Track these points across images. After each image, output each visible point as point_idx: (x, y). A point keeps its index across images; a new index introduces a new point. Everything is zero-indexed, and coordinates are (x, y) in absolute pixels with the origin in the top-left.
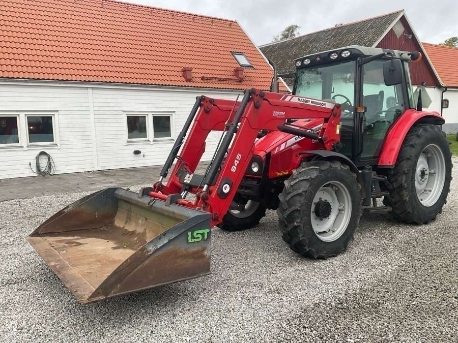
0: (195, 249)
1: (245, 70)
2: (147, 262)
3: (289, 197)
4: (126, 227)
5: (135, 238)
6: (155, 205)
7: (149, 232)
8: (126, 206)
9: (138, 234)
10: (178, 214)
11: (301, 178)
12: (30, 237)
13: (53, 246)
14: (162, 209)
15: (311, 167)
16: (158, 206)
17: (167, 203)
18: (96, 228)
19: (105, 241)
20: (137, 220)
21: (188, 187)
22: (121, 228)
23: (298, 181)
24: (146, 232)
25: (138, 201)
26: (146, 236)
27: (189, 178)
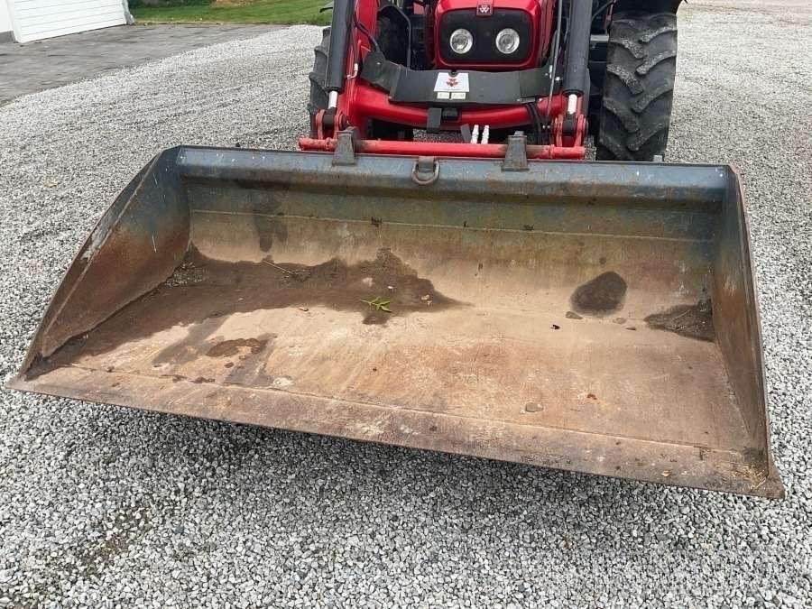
3: (646, 102)
4: (279, 258)
5: (365, 281)
6: (451, 176)
7: (410, 254)
8: (243, 199)
9: (363, 269)
10: (591, 186)
11: (661, 57)
12: (27, 380)
13: (200, 381)
14: (500, 183)
15: (664, 30)
16: (466, 178)
17: (516, 163)
18: (162, 285)
19: (290, 311)
20: (322, 231)
21: (454, 113)
22: (258, 266)
23: (654, 63)
24: (391, 255)
25: (347, 177)
26: (406, 267)
27: (451, 86)
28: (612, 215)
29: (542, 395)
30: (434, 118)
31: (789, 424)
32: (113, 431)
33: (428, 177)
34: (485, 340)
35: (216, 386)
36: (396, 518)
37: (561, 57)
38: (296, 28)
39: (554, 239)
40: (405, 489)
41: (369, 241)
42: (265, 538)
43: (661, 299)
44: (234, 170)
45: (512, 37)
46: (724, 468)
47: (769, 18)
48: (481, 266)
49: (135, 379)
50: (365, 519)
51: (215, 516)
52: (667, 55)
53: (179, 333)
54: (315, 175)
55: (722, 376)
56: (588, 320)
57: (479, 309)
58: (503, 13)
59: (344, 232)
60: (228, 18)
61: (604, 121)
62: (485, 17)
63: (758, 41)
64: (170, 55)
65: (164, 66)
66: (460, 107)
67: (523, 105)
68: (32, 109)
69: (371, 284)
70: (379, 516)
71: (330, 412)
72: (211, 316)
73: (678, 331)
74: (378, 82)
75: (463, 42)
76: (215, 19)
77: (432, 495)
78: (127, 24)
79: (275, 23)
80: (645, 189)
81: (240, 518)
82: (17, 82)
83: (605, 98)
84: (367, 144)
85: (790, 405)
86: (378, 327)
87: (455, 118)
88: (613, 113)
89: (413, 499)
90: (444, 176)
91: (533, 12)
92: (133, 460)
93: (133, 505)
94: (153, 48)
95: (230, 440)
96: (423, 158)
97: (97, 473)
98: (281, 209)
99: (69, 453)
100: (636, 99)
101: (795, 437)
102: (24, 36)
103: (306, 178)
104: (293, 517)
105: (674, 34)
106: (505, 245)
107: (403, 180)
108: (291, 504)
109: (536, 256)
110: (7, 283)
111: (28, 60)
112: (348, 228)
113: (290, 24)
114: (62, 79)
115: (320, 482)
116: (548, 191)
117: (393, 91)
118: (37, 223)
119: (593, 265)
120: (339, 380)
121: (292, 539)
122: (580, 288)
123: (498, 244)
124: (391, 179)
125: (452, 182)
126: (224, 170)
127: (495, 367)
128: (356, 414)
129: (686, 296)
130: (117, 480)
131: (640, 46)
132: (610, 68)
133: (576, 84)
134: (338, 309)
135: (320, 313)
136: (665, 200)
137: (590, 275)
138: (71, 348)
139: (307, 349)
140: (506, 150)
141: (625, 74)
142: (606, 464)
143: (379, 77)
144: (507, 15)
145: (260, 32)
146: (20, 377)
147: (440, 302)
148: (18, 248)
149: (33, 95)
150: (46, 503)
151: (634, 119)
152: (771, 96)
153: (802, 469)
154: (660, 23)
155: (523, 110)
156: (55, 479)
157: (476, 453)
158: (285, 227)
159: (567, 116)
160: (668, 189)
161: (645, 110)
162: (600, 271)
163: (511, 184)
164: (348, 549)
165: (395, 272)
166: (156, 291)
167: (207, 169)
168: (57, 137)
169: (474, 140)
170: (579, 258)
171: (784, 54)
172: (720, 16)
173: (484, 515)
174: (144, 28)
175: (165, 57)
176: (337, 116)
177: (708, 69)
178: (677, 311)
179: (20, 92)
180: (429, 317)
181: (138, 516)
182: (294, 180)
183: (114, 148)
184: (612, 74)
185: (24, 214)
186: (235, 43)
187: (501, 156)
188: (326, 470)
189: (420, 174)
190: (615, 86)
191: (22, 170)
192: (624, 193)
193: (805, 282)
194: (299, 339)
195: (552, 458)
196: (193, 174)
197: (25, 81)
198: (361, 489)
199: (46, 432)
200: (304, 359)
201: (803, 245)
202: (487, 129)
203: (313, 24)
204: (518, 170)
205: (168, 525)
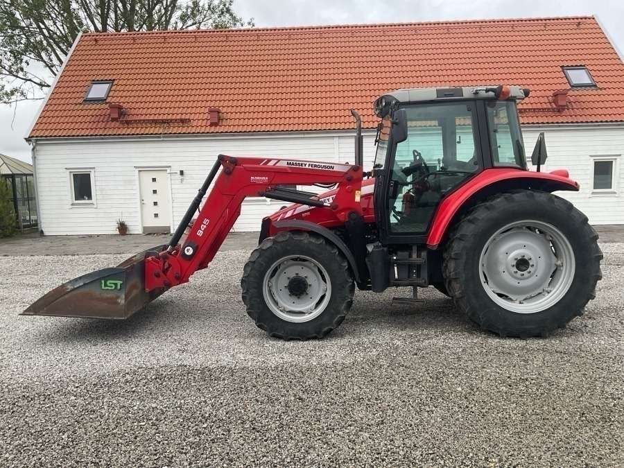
0: (109, 296)
1: (576, 93)
2: (66, 296)
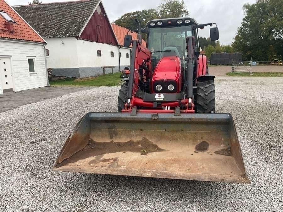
1: (13, 25)
3: (208, 102)
4: (115, 141)
5: (139, 145)
6: (161, 117)
7: (151, 138)
8: (106, 125)
9: (139, 142)
10: (197, 119)
11: (211, 91)
12: (56, 168)
13: (102, 167)
14: (174, 119)
15: (211, 84)
16: (166, 118)
17: (178, 114)
18: (84, 148)
19: (121, 153)
20: (127, 133)
21: (160, 103)
22: (109, 143)
23: (209, 92)
24: (146, 139)
25: (135, 118)
26: (150, 141)
27: (160, 97)
28: (203, 126)
29: (190, 167)
30: (155, 105)
31: (256, 180)
32: (72, 187)
33: (156, 118)
34: (174, 157)
35: (107, 168)
36: (155, 203)
37: (186, 90)
38: (101, 87)
39: (189, 133)
40: (156, 197)
41: (140, 135)
42: (120, 208)
43: (218, 147)
44: (105, 118)
45: (172, 86)
46: (236, 179)
47: (243, 83)
48: (170, 141)
49: (85, 167)
50: (146, 203)
51: (106, 205)
52: (212, 90)
53: (92, 158)
54: (126, 118)
55: (235, 162)
56: (200, 153)
57: (170, 151)
58: (169, 81)
59: (133, 133)
60: (80, 84)
61: (198, 107)
62: (165, 82)
63: (240, 89)
64: (64, 95)
65: (63, 97)
66: (162, 102)
67: (177, 101)
68: (24, 110)
69: (141, 146)
70: (150, 202)
71: (138, 172)
72: (99, 154)
73: (223, 154)
74: (140, 97)
75: (159, 88)
76: (76, 85)
77: (164, 198)
78: (48, 86)
79: (95, 86)
80: (210, 119)
81: (113, 205)
82: (17, 102)
83: (197, 101)
84: (139, 111)
85: (256, 175)
86: (145, 155)
87: (160, 105)
88: (200, 105)
89: (159, 199)
90: (160, 117)
91: (177, 80)
92: (80, 193)
93: (82, 203)
94: (58, 93)
95: (106, 188)
96: (154, 113)
97: (70, 197)
98: (116, 128)
99: (61, 193)
100: (206, 101)
101: (258, 182)
102: (16, 90)
103: (124, 119)
104: (127, 204)
105: (214, 85)
106: (176, 135)
107: (149, 119)
108: (126, 201)
109: (185, 138)
110: (30, 154)
111: (19, 96)
112: (134, 132)
113: (99, 86)
114: (32, 101)
115: (133, 196)
116: (186, 120)
117: (144, 99)
118: (35, 139)
119: (200, 139)
120: (138, 166)
121: (128, 209)
122: (197, 146)
123: (174, 135)
124: (146, 118)
125: (162, 119)
126: (102, 118)
127: (178, 162)
128: (144, 172)
129: (224, 146)
130: (76, 198)
131: (205, 88)
132: (198, 94)
133: (190, 96)
134: (133, 152)
135: (128, 153)
136: (215, 122)
137: (199, 142)
138: (65, 162)
139: (128, 160)
140: (175, 111)
141: (202, 95)
142: (208, 179)
143: (140, 95)
144: (170, 81)
145: (91, 88)
146: (54, 167)
147: (160, 150)
148: (31, 145)
149: (24, 106)
150: (58, 204)
151: (206, 106)
152: (245, 103)
153: (260, 189)
154: (210, 83)
155: (178, 102)
156: (58, 198)
157: (176, 178)
158: (117, 132)
159: (189, 103)
160: (216, 119)
161: (208, 104)
162: (202, 141)
163: (177, 119)
164: (143, 210)
165: (147, 143)
166: (82, 150)
167: (97, 118)
168: (34, 117)
169: (166, 109)
170: (196, 138)
171: (248, 92)
172: (229, 83)
173: (178, 201)
174: (53, 87)
175: (63, 95)
176: (130, 104)
177: (226, 96)
178: (222, 150)
179: (19, 105)
180: (158, 153)
181: (84, 205)
182: (121, 120)
183: (53, 120)
184: (198, 95)
185: (30, 137)
186: (84, 91)
187: (174, 112)
188: (133, 194)
189: (154, 117)
190: (200, 98)
191: (26, 125)
192: (205, 120)
193: (258, 148)
194: (125, 158)
195: (195, 178)
196: (93, 119)
197: (19, 102)
198: (144, 197)
199: (53, 188)
200: (127, 162)
201: (257, 140)
202: (169, 106)
203: (107, 86)
204: (179, 115)
205: (93, 207)
